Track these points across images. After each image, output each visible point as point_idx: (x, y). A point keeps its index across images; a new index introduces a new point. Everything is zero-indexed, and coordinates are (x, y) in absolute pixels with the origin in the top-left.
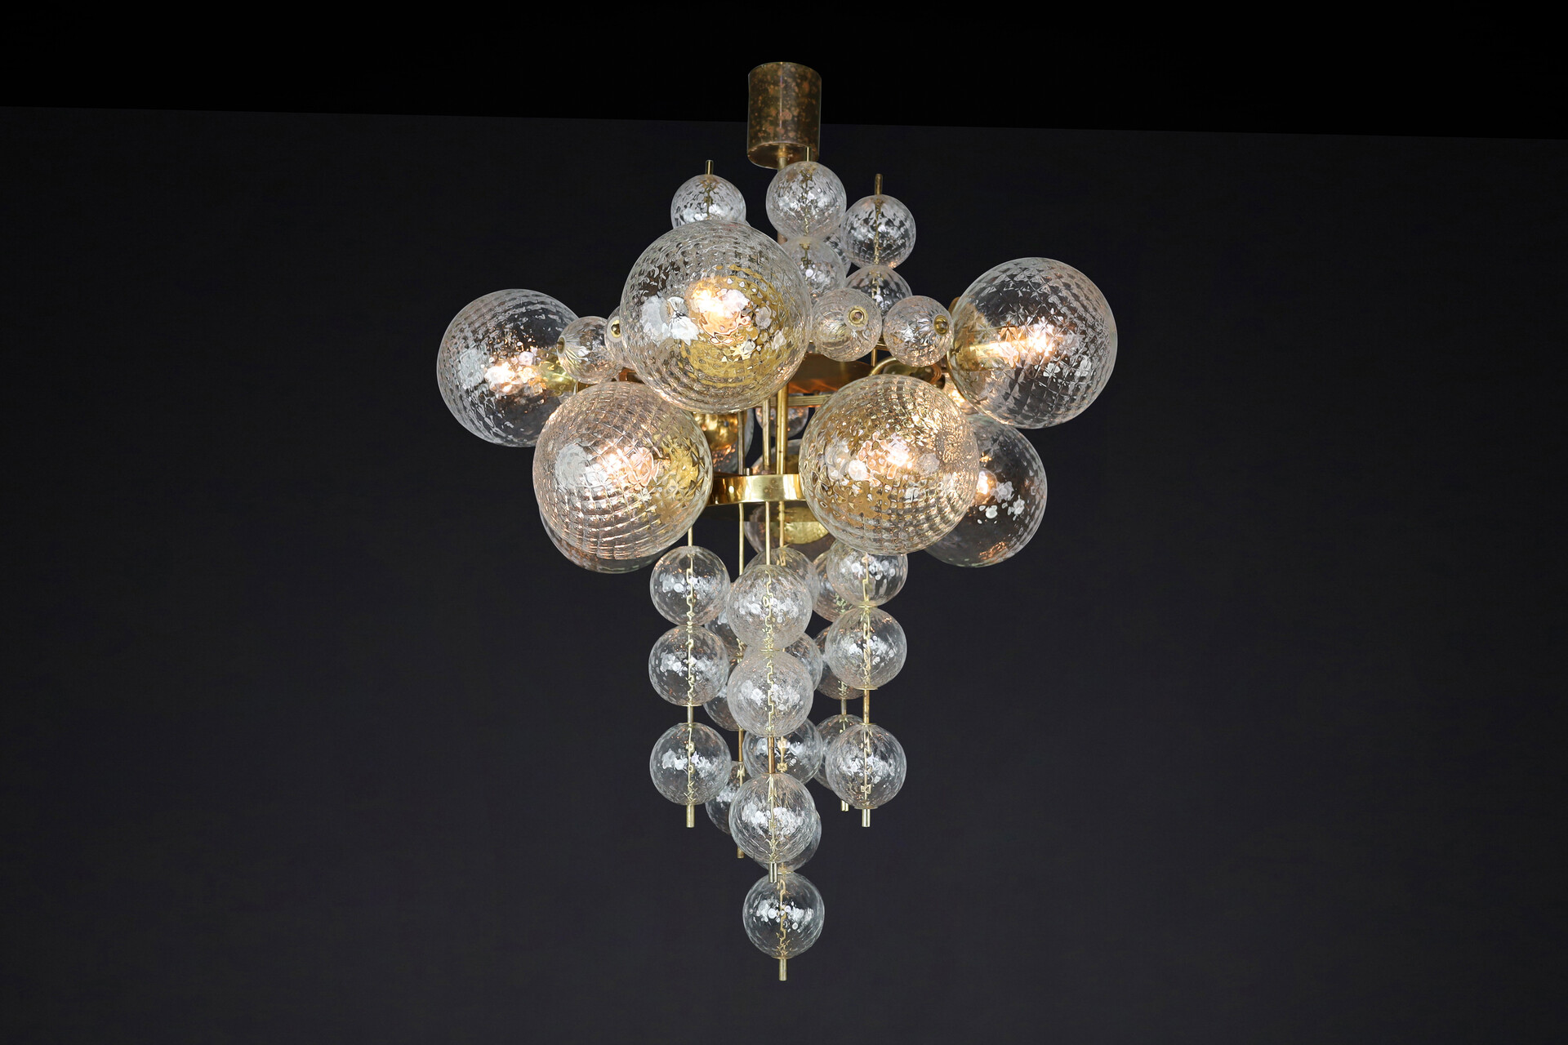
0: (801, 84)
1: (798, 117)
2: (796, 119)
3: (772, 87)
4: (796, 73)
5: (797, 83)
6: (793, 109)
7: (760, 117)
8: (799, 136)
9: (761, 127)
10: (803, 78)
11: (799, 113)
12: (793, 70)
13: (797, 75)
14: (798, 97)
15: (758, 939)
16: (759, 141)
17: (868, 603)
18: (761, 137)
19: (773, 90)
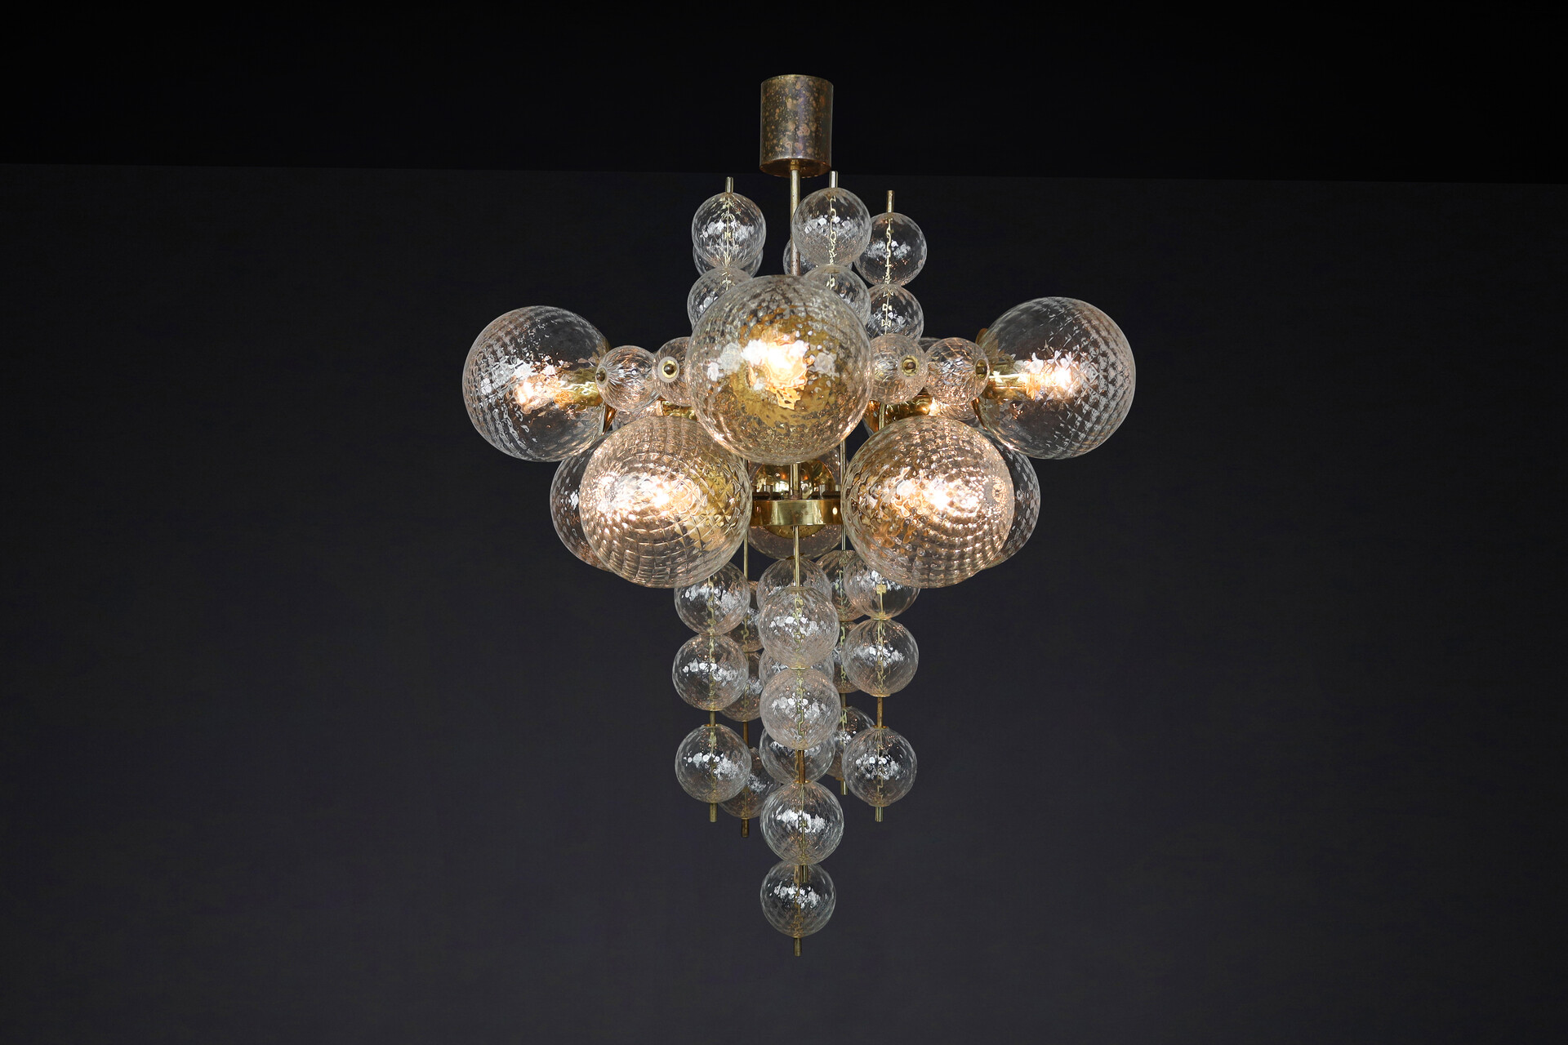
0: (817, 97)
1: (816, 132)
2: (814, 134)
3: (789, 100)
4: (812, 86)
5: (813, 96)
6: (811, 124)
7: (776, 130)
8: (812, 152)
9: (779, 140)
10: (819, 91)
11: (817, 128)
12: (811, 83)
13: (814, 89)
14: (815, 112)
15: (778, 922)
16: (776, 154)
17: (883, 616)
18: (778, 149)
19: (790, 103)
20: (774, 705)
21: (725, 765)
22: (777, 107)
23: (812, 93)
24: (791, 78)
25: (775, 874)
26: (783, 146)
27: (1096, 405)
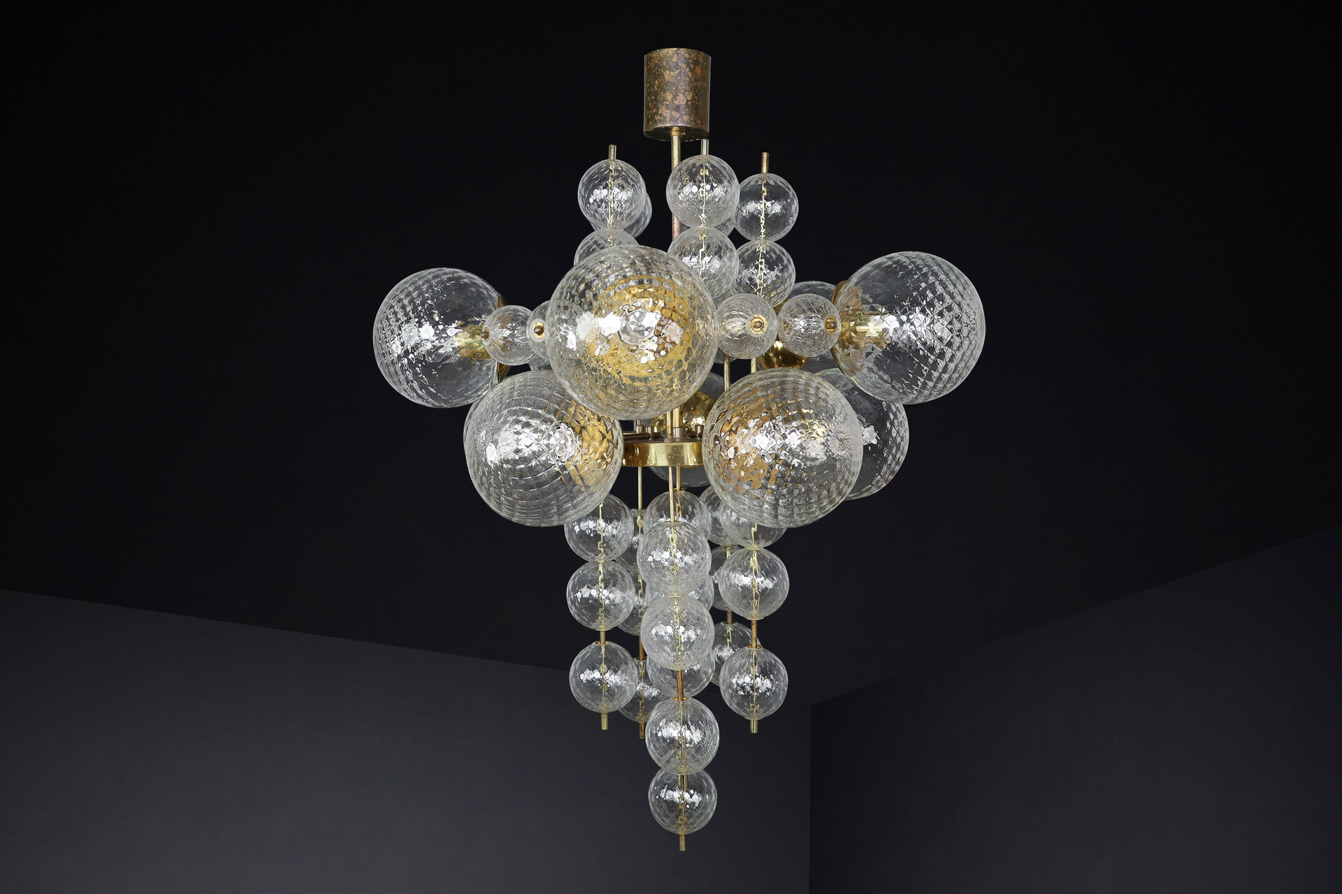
0: (694, 69)
1: (691, 101)
2: (690, 103)
3: (667, 72)
4: (689, 59)
5: (690, 68)
6: (687, 93)
7: (656, 99)
8: (692, 119)
9: (658, 110)
10: (696, 63)
11: (693, 97)
12: (687, 56)
13: (691, 61)
14: (691, 82)
15: (663, 820)
16: (655, 122)
17: (754, 547)
18: (657, 118)
19: (668, 75)
20: (654, 631)
21: (612, 679)
22: (656, 79)
23: (688, 65)
24: (671, 51)
25: (661, 778)
26: (661, 115)
27: (942, 355)
